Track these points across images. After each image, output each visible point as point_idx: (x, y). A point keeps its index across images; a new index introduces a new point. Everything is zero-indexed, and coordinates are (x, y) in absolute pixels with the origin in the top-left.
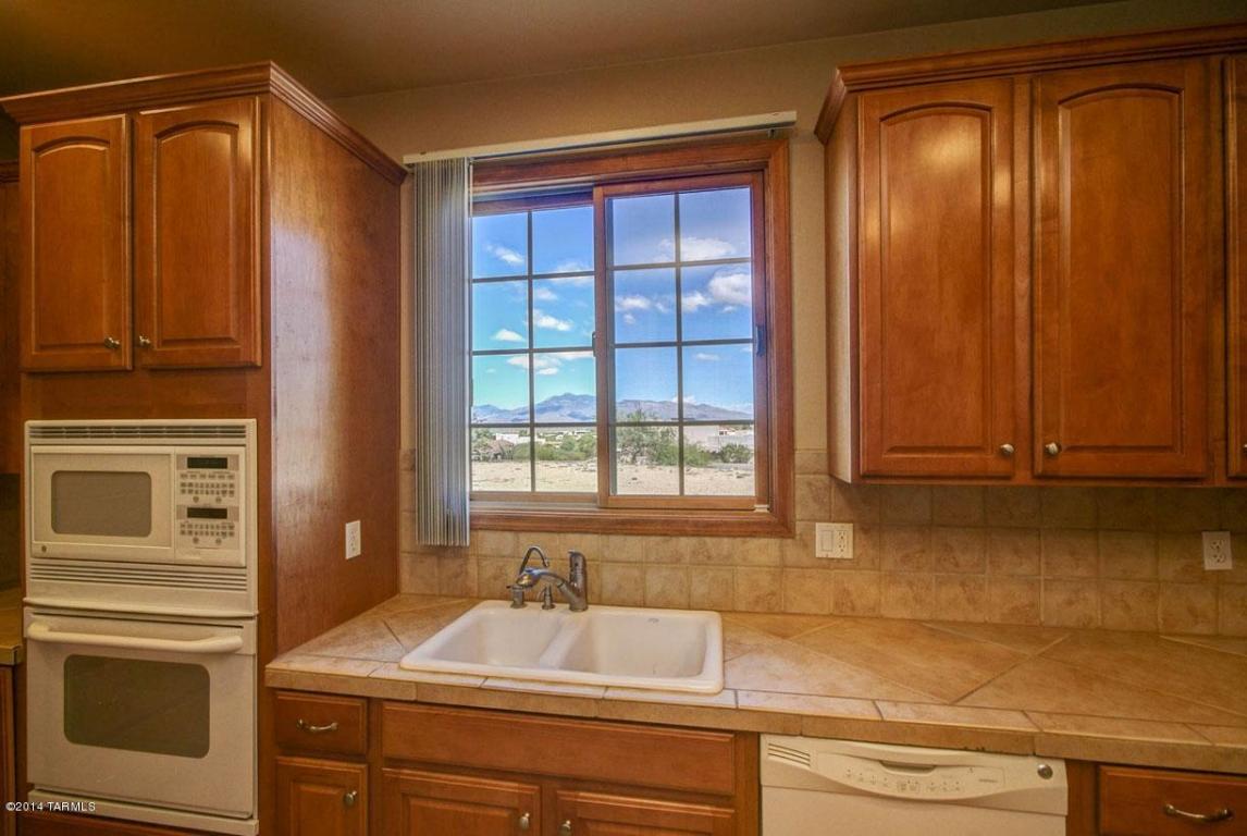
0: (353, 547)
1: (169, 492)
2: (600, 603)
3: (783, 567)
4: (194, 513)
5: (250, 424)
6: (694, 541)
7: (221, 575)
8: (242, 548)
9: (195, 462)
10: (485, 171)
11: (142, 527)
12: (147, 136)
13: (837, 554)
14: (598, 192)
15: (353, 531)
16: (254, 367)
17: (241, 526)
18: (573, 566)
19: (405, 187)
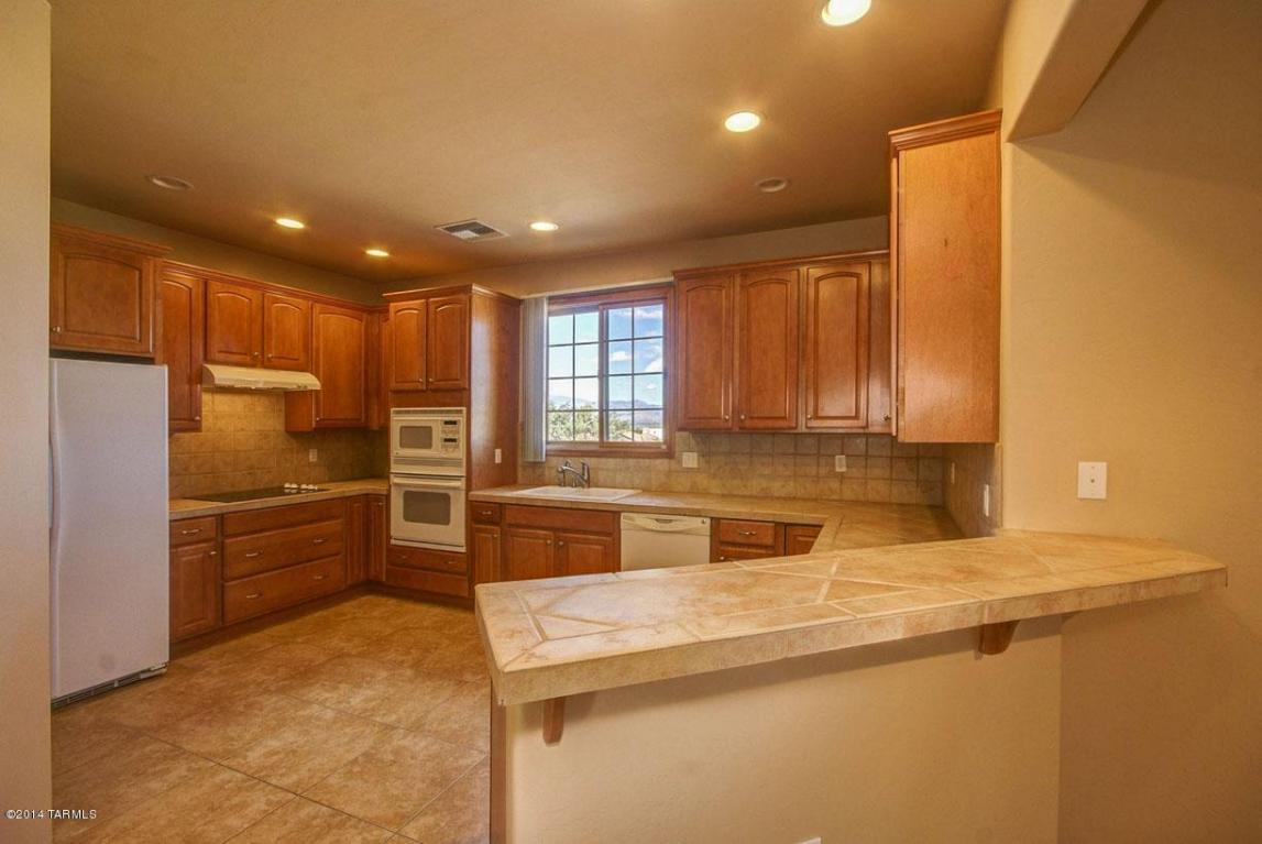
0: (498, 459)
1: (438, 434)
2: (597, 486)
3: (669, 473)
4: (446, 440)
5: (464, 409)
6: (635, 460)
7: (455, 463)
8: (461, 454)
9: (446, 423)
10: (552, 300)
11: (429, 446)
12: (432, 308)
13: (690, 466)
14: (601, 307)
15: (498, 452)
16: (465, 389)
17: (461, 445)
18: (583, 469)
19: (522, 307)
